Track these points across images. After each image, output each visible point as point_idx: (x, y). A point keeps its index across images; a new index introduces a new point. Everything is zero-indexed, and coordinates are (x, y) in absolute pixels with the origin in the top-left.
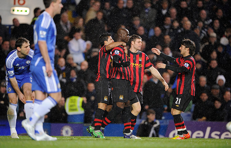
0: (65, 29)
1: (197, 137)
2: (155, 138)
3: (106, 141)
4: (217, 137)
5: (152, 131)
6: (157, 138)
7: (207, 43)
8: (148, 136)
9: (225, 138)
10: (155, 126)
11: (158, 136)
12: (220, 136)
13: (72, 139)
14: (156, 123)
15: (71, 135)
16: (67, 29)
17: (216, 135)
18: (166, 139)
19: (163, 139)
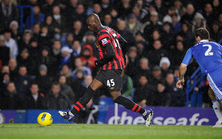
0: (5, 12)
1: (139, 124)
2: (94, 124)
3: (40, 128)
4: (160, 123)
5: (91, 117)
6: (95, 125)
7: (148, 23)
8: (86, 123)
9: (168, 124)
10: (93, 112)
11: (96, 123)
12: (163, 122)
13: (3, 127)
14: (94, 109)
15: (3, 123)
16: (7, 12)
17: (159, 121)
18: (105, 126)
19: (102, 126)
